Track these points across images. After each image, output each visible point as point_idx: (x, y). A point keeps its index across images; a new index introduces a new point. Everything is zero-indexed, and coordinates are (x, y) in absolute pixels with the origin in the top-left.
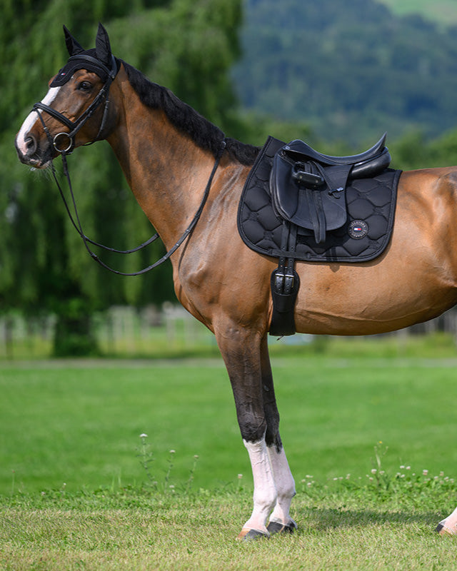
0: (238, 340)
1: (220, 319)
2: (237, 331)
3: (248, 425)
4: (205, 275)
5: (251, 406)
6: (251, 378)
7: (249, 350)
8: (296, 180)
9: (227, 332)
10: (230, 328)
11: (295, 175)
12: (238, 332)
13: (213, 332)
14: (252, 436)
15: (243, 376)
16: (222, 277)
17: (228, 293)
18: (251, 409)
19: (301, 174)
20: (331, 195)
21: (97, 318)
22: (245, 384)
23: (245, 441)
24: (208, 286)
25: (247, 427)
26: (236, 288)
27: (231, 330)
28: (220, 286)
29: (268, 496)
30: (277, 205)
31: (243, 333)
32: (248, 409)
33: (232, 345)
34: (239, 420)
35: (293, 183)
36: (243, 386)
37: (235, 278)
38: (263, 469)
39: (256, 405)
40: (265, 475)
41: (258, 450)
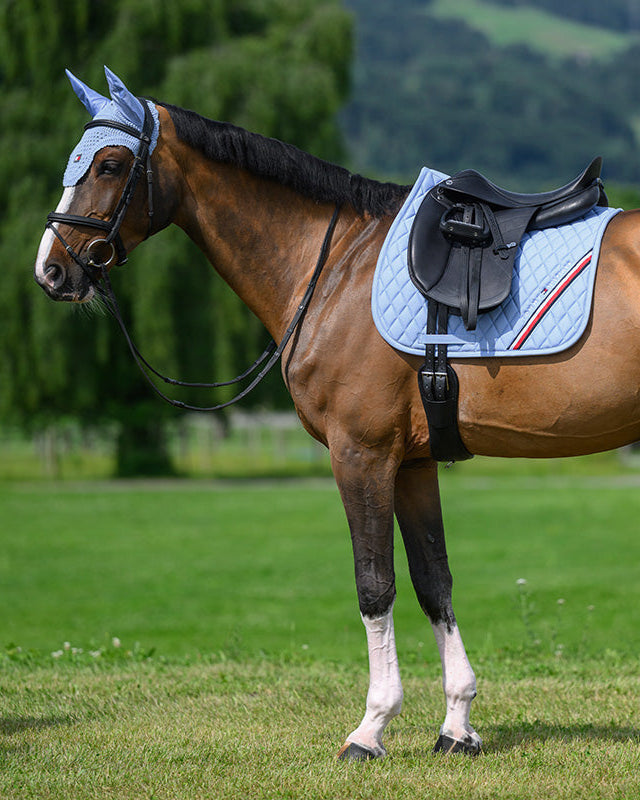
0: (357, 465)
2: (357, 452)
5: (372, 564)
6: (374, 523)
7: (373, 483)
8: (445, 233)
9: (343, 454)
10: (346, 448)
12: (358, 455)
15: (364, 519)
16: (338, 374)
17: (348, 396)
18: (372, 568)
21: (170, 428)
22: (367, 531)
24: (318, 386)
26: (358, 389)
27: (348, 451)
28: (334, 385)
31: (365, 455)
32: (368, 567)
33: (349, 471)
36: (363, 534)
37: (358, 375)
38: (384, 658)
39: (380, 563)
40: (386, 667)
41: (378, 629)
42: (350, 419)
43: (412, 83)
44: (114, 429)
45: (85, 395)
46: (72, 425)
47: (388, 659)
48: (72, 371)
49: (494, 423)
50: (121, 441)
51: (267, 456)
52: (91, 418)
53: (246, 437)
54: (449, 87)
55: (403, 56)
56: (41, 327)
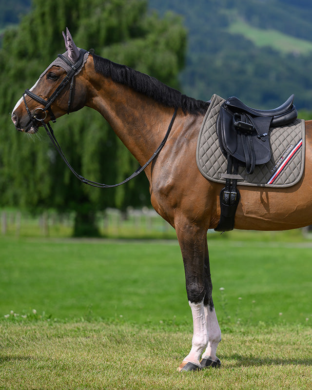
0: (191, 233)
1: (180, 219)
3: (193, 291)
4: (171, 188)
5: (196, 278)
6: (198, 260)
7: (198, 241)
8: (236, 127)
9: (185, 228)
10: (186, 225)
11: (236, 123)
12: (191, 228)
13: (174, 227)
14: (195, 299)
15: (193, 258)
17: (188, 201)
18: (196, 280)
19: (240, 123)
20: (259, 138)
21: (99, 214)
22: (194, 263)
23: (190, 302)
24: (173, 196)
25: (193, 293)
26: (193, 198)
27: (187, 226)
28: (181, 196)
29: (203, 340)
30: (224, 143)
31: (195, 228)
32: (194, 281)
33: (187, 237)
34: (187, 288)
35: (234, 129)
36: (192, 265)
37: (193, 191)
38: (201, 322)
39: (199, 278)
40: (202, 326)
41: (199, 309)
42: (188, 212)
43: (218, 63)
44: (73, 215)
45: (59, 199)
46: (53, 212)
47: (203, 322)
48: (53, 188)
49: (253, 216)
50: (76, 220)
51: (143, 229)
52: (62, 209)
53: (135, 220)
54: (235, 65)
55: (215, 50)
56: (41, 168)
